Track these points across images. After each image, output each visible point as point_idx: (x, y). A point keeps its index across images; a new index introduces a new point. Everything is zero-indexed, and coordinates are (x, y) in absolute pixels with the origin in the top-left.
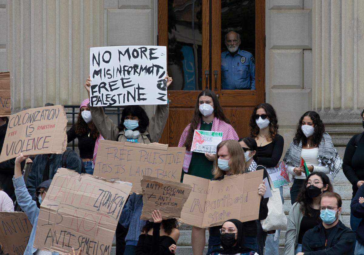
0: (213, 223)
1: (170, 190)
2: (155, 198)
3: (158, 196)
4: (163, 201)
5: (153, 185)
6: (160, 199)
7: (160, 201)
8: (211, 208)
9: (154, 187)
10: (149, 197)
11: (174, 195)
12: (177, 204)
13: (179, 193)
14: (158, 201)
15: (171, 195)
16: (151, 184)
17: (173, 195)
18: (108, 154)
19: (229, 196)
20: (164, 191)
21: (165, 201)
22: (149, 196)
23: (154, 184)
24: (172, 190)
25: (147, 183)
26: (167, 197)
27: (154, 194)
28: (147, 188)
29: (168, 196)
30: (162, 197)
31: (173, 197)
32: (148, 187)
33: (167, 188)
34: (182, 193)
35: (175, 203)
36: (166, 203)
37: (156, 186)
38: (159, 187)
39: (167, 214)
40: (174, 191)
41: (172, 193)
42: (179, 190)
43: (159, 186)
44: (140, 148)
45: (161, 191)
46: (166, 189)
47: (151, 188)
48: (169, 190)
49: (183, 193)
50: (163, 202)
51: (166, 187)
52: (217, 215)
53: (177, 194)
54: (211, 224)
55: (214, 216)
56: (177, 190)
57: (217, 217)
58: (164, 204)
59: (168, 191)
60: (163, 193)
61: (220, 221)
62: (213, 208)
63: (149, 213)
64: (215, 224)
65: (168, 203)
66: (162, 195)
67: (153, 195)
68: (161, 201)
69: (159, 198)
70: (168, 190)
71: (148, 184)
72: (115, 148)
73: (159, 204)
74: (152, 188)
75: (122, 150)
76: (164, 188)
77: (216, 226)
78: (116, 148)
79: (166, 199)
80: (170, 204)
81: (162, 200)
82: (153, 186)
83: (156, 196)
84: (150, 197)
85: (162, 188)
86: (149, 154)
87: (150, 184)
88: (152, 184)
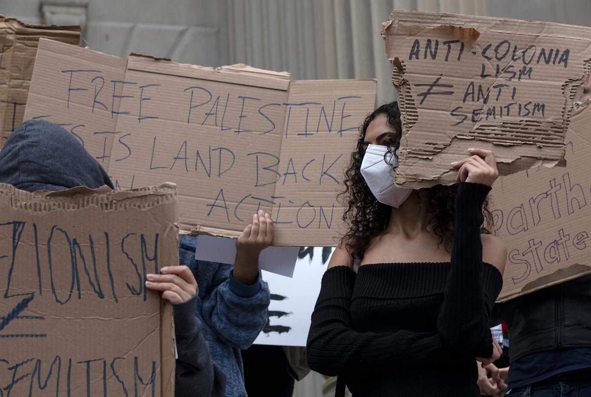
0: (533, 277)
1: (509, 57)
2: (452, 93)
3: (460, 85)
4: (485, 102)
5: (437, 44)
6: (469, 97)
7: (471, 105)
8: (513, 231)
9: (442, 50)
10: (425, 95)
11: (526, 72)
12: (543, 106)
13: (547, 62)
14: (460, 103)
15: (515, 74)
16: (429, 41)
17: (522, 72)
18: (70, 90)
19: (567, 181)
20: (486, 62)
21: (491, 103)
22: (425, 89)
23: (439, 40)
24: (519, 53)
25: (411, 40)
26: (502, 85)
27: (444, 80)
28: (410, 58)
29: (501, 80)
30: (480, 86)
31: (525, 80)
32: (417, 54)
33: (496, 50)
34: (561, 60)
35: (535, 101)
36: (498, 110)
37: (449, 47)
38: (462, 50)
39: (508, 150)
40: (527, 59)
41: (518, 66)
42: (547, 53)
43: (463, 45)
44: (188, 81)
45: (472, 62)
46: (490, 53)
47: (429, 57)
48: (505, 55)
49: (566, 61)
50: (485, 108)
51: (490, 46)
52: (541, 252)
53: (539, 68)
54: (524, 283)
55: (529, 257)
56: (538, 52)
57: (541, 257)
58: (489, 114)
59: (500, 59)
60: (480, 73)
61: (556, 269)
62: (519, 230)
63: (430, 158)
64: (540, 280)
65: (508, 107)
66: (478, 81)
67: (440, 82)
68: (477, 104)
69: (467, 94)
70: (499, 56)
71: (417, 42)
72: (95, 74)
73: (470, 116)
74: (434, 56)
75: (121, 84)
76: (484, 53)
77: (543, 286)
78: (99, 74)
79: (494, 93)
80: (514, 109)
81: (482, 100)
82: (436, 49)
83: (451, 86)
84: (428, 93)
85: (474, 53)
86: (222, 102)
87: (423, 44)
88: (433, 39)
